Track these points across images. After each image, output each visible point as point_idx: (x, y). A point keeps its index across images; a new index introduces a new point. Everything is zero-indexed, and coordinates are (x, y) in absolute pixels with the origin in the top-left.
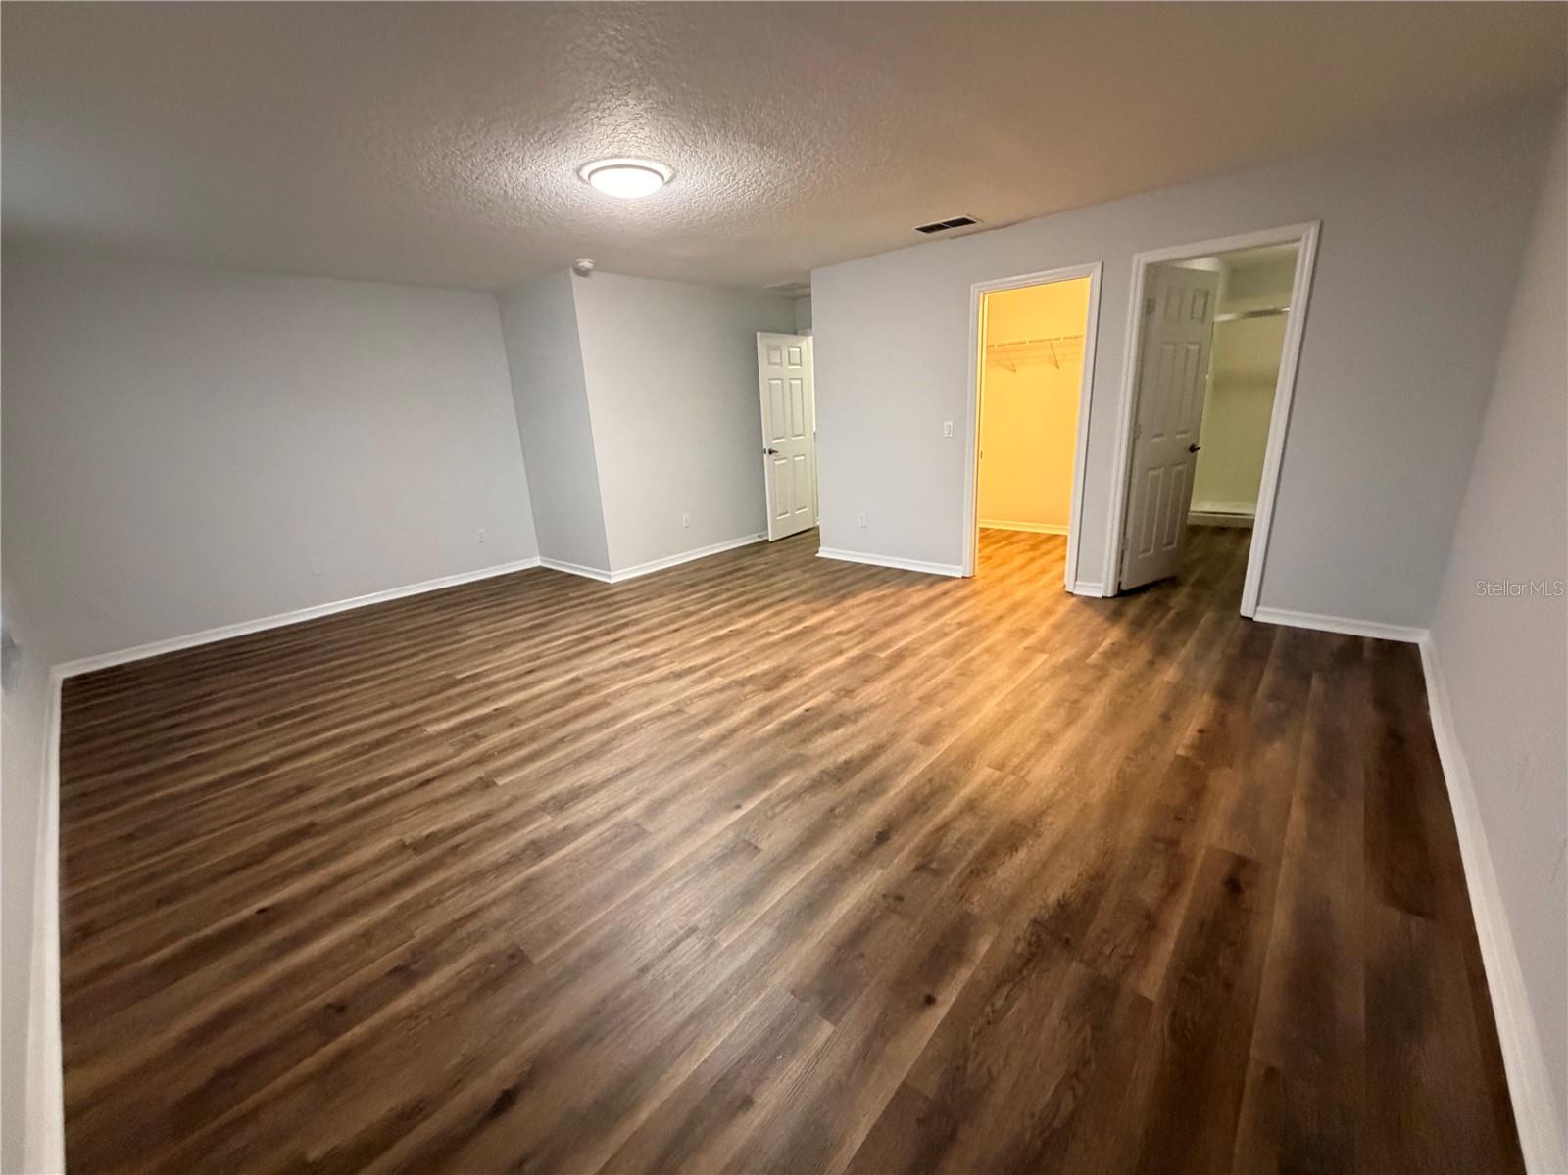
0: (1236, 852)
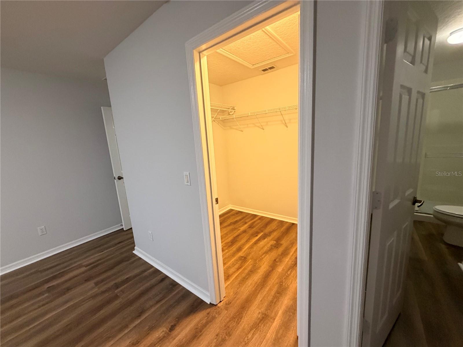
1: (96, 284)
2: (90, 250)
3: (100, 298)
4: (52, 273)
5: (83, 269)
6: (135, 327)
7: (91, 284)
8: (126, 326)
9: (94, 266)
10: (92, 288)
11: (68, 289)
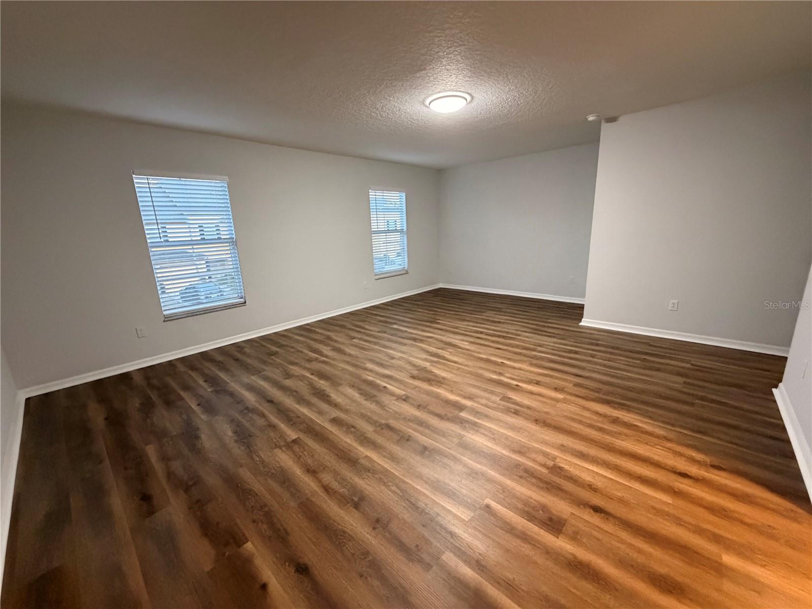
0: (157, 514)
1: (685, 383)
2: (714, 356)
3: (675, 393)
4: (659, 351)
5: (688, 366)
6: (681, 432)
7: (681, 380)
8: (673, 425)
9: (701, 369)
10: (678, 383)
11: (658, 370)
